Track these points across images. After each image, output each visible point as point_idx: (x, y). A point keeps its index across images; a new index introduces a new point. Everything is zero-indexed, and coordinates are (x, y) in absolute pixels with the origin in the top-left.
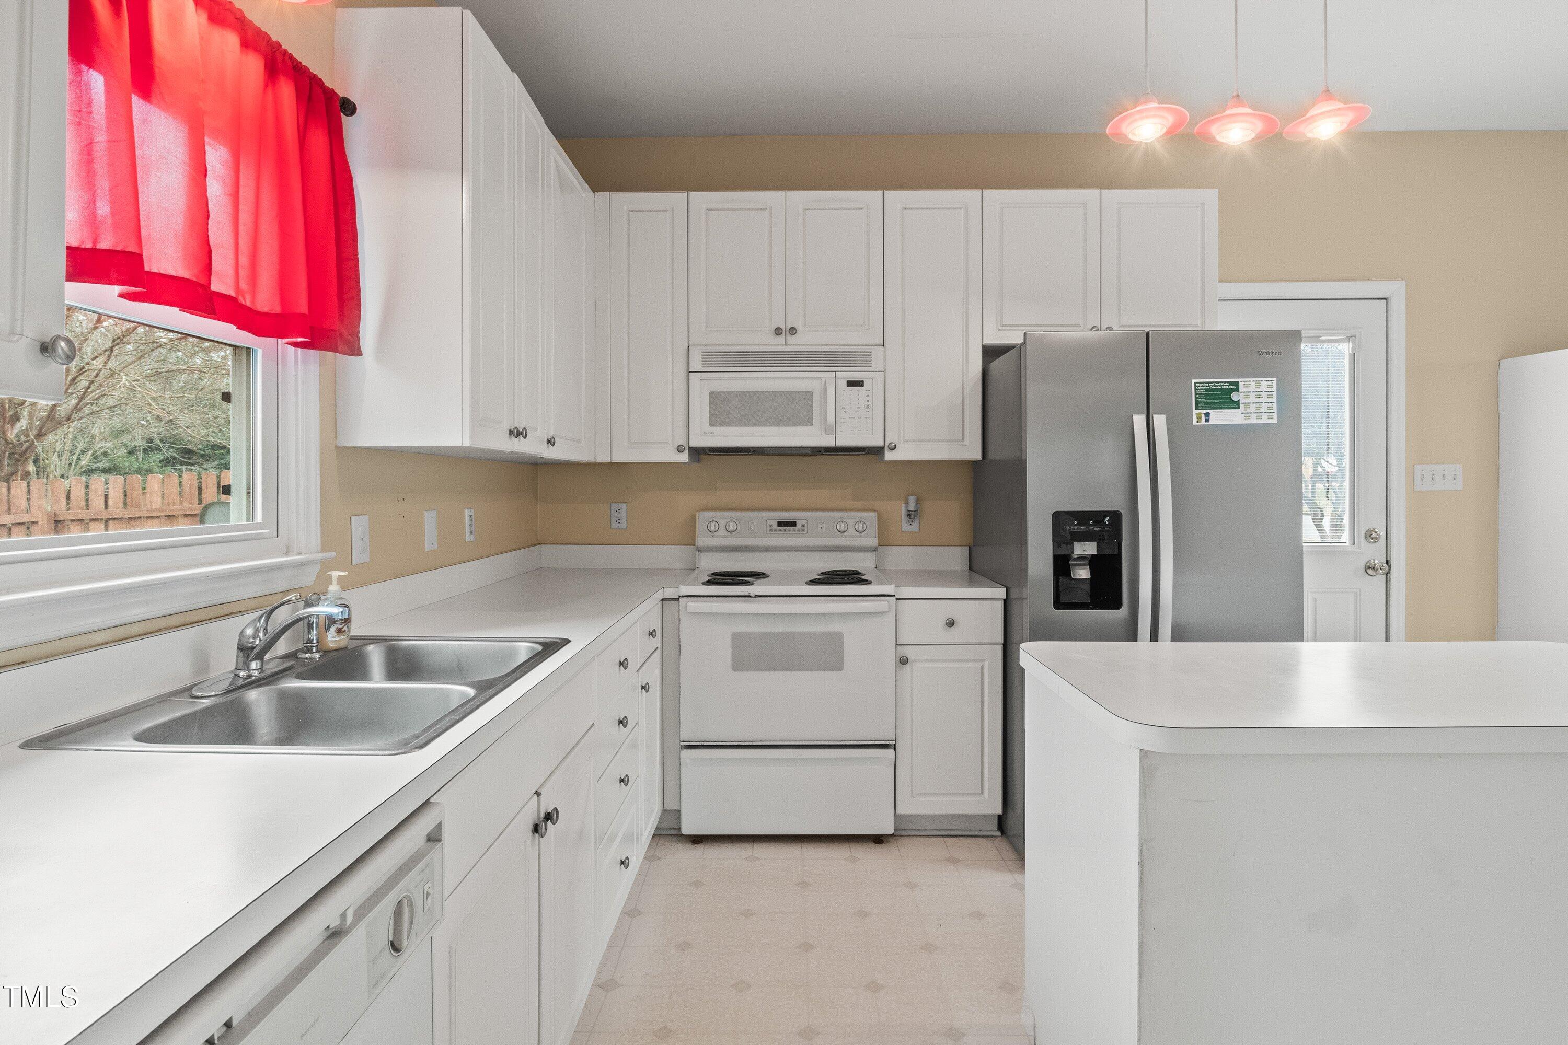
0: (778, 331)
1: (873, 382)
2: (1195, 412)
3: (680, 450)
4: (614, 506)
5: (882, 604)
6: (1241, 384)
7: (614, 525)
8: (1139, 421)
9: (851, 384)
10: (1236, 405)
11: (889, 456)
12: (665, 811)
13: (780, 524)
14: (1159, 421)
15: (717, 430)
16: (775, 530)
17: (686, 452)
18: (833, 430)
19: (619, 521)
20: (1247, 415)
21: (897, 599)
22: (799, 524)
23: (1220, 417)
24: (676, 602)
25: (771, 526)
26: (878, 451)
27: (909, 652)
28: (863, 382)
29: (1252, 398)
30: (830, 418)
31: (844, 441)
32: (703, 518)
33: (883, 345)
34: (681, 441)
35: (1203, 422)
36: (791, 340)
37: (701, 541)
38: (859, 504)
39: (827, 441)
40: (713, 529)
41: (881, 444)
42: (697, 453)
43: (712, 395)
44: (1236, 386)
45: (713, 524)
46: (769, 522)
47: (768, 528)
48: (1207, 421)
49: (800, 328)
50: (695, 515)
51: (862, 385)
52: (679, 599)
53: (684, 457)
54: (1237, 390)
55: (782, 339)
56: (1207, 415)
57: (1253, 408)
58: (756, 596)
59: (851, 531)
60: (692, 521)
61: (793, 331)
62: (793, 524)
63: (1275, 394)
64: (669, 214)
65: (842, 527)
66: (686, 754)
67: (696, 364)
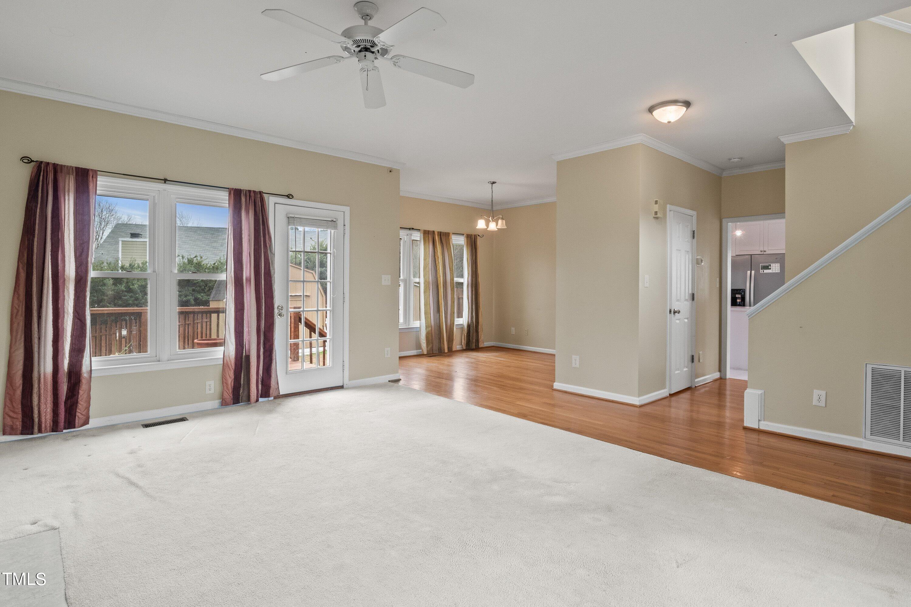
2: (761, 270)
6: (771, 265)
8: (749, 272)
10: (770, 269)
14: (753, 272)
20: (773, 271)
23: (766, 271)
29: (774, 268)
35: (762, 272)
44: (770, 265)
48: (763, 272)
54: (770, 266)
56: (763, 271)
57: (774, 269)
63: (779, 267)
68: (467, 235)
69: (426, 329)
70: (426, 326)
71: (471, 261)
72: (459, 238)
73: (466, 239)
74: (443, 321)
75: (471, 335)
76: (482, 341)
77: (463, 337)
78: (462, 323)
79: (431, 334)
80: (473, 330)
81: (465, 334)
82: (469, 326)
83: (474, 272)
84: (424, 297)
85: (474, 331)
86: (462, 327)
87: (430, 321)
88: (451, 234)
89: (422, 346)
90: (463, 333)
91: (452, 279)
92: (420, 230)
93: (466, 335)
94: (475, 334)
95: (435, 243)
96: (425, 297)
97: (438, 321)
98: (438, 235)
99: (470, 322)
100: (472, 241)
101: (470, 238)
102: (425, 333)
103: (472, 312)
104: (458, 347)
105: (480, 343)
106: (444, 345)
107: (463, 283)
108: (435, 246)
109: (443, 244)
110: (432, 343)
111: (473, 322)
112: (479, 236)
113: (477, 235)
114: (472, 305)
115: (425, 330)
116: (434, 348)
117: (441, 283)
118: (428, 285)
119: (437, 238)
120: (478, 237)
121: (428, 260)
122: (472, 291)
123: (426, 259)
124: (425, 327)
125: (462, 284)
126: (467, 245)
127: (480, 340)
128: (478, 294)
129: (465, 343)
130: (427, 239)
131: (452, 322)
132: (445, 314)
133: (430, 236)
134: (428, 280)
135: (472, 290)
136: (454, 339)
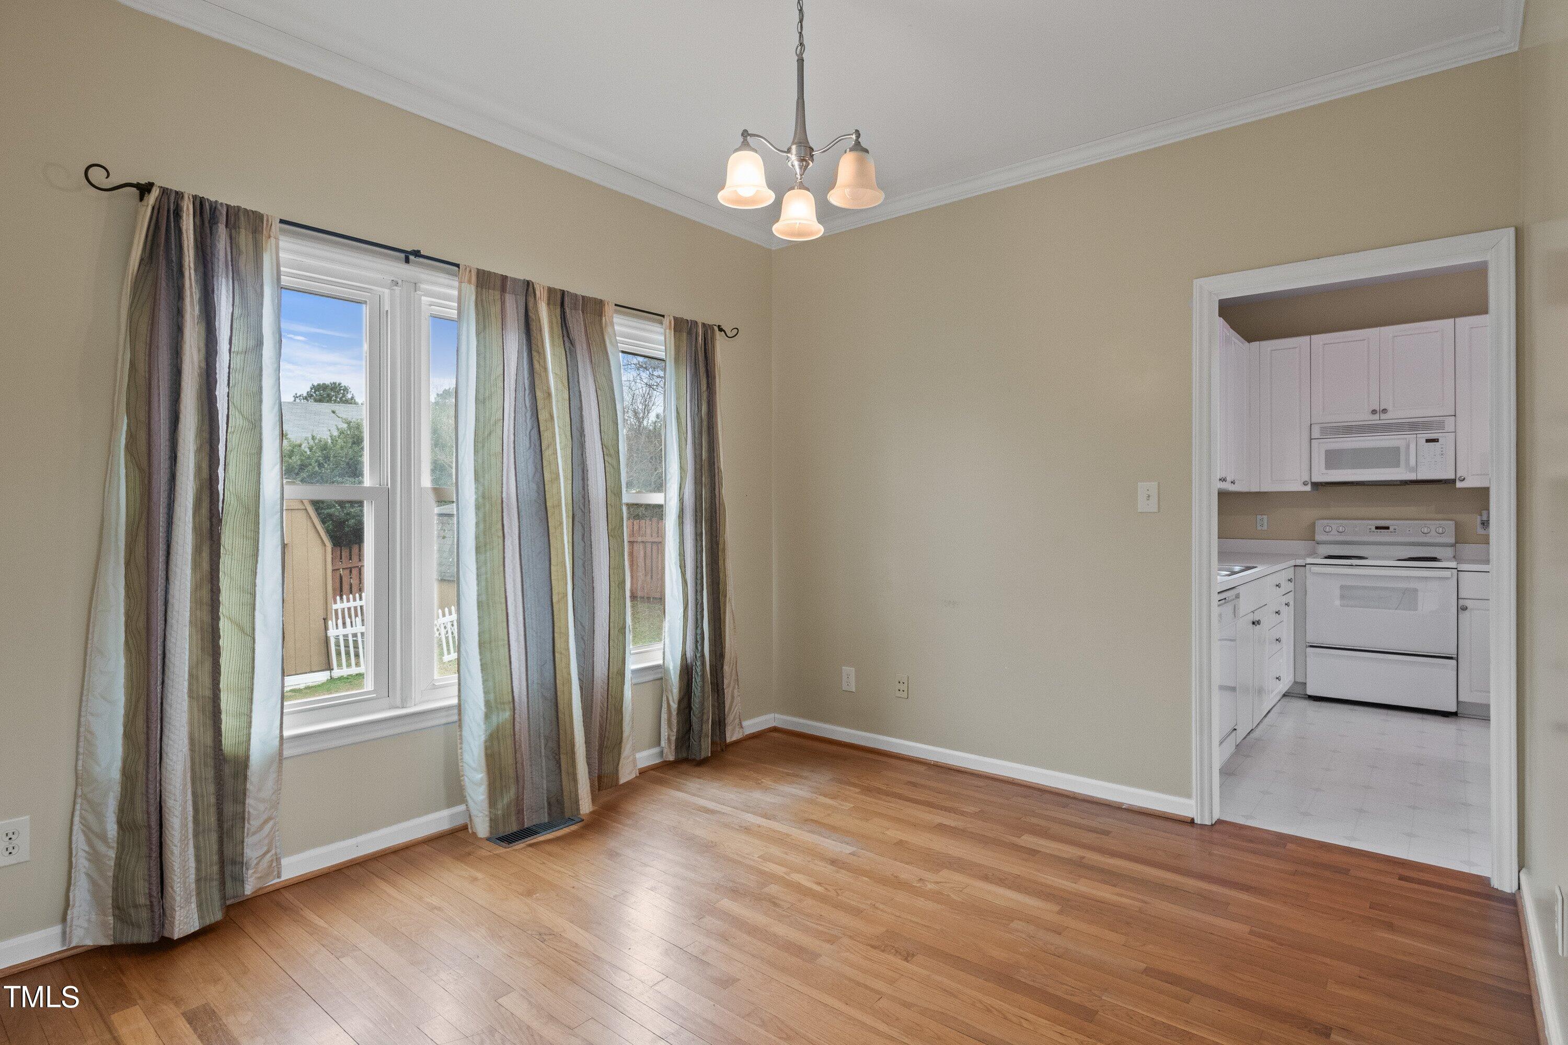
0: (1374, 412)
1: (1446, 440)
3: (1305, 484)
4: (1259, 517)
5: (1447, 573)
7: (1259, 528)
9: (1428, 441)
11: (1459, 485)
12: (1295, 683)
13: (1377, 528)
15: (1330, 472)
16: (1373, 532)
17: (1310, 485)
18: (1415, 469)
19: (1262, 525)
21: (1458, 571)
22: (1391, 529)
24: (1304, 568)
25: (1370, 529)
26: (1453, 481)
27: (1468, 603)
28: (1438, 439)
30: (1412, 462)
31: (1421, 477)
32: (1320, 525)
33: (1455, 416)
34: (1307, 478)
36: (1383, 416)
37: (1318, 537)
38: (1440, 516)
39: (1412, 477)
40: (1327, 530)
41: (1453, 477)
42: (1316, 485)
43: (1326, 451)
45: (1328, 528)
46: (1370, 527)
47: (1368, 531)
49: (1390, 408)
50: (1315, 523)
51: (1438, 441)
52: (1305, 566)
53: (1308, 488)
55: (1376, 417)
58: (1356, 565)
59: (1433, 533)
60: (1313, 525)
61: (1385, 411)
62: (1387, 528)
64: (1297, 350)
65: (1426, 530)
66: (1310, 650)
67: (1316, 433)
68: (676, 319)
69: (487, 716)
70: (487, 703)
71: (693, 421)
72: (644, 330)
73: (671, 334)
74: (569, 674)
75: (696, 705)
76: (737, 721)
77: (664, 716)
78: (661, 662)
79: (509, 741)
80: (703, 687)
81: (671, 703)
82: (687, 671)
83: (705, 464)
84: (477, 569)
85: (708, 688)
86: (659, 676)
87: (506, 680)
88: (609, 309)
89: (467, 796)
90: (664, 698)
91: (614, 491)
92: (458, 266)
93: (674, 706)
94: (709, 703)
95: (534, 332)
96: (483, 570)
97: (548, 674)
98: (548, 304)
99: (689, 654)
100: (696, 347)
101: (689, 333)
102: (483, 738)
103: (697, 619)
104: (646, 757)
105: (729, 729)
106: (575, 780)
107: (660, 506)
108: (534, 347)
109: (572, 343)
110: (518, 779)
111: (703, 655)
112: (721, 329)
113: (716, 328)
114: (698, 592)
115: (482, 723)
116: (527, 803)
117: (559, 505)
118: (496, 516)
119: (544, 314)
120: (719, 335)
121: (496, 403)
122: (698, 536)
123: (490, 397)
124: (483, 708)
125: (658, 511)
126: (677, 360)
127: (729, 719)
128: (721, 547)
129: (673, 738)
130: (495, 309)
131: (614, 669)
132: (579, 638)
133: (510, 300)
134: (495, 492)
135: (696, 534)
136: (625, 734)
